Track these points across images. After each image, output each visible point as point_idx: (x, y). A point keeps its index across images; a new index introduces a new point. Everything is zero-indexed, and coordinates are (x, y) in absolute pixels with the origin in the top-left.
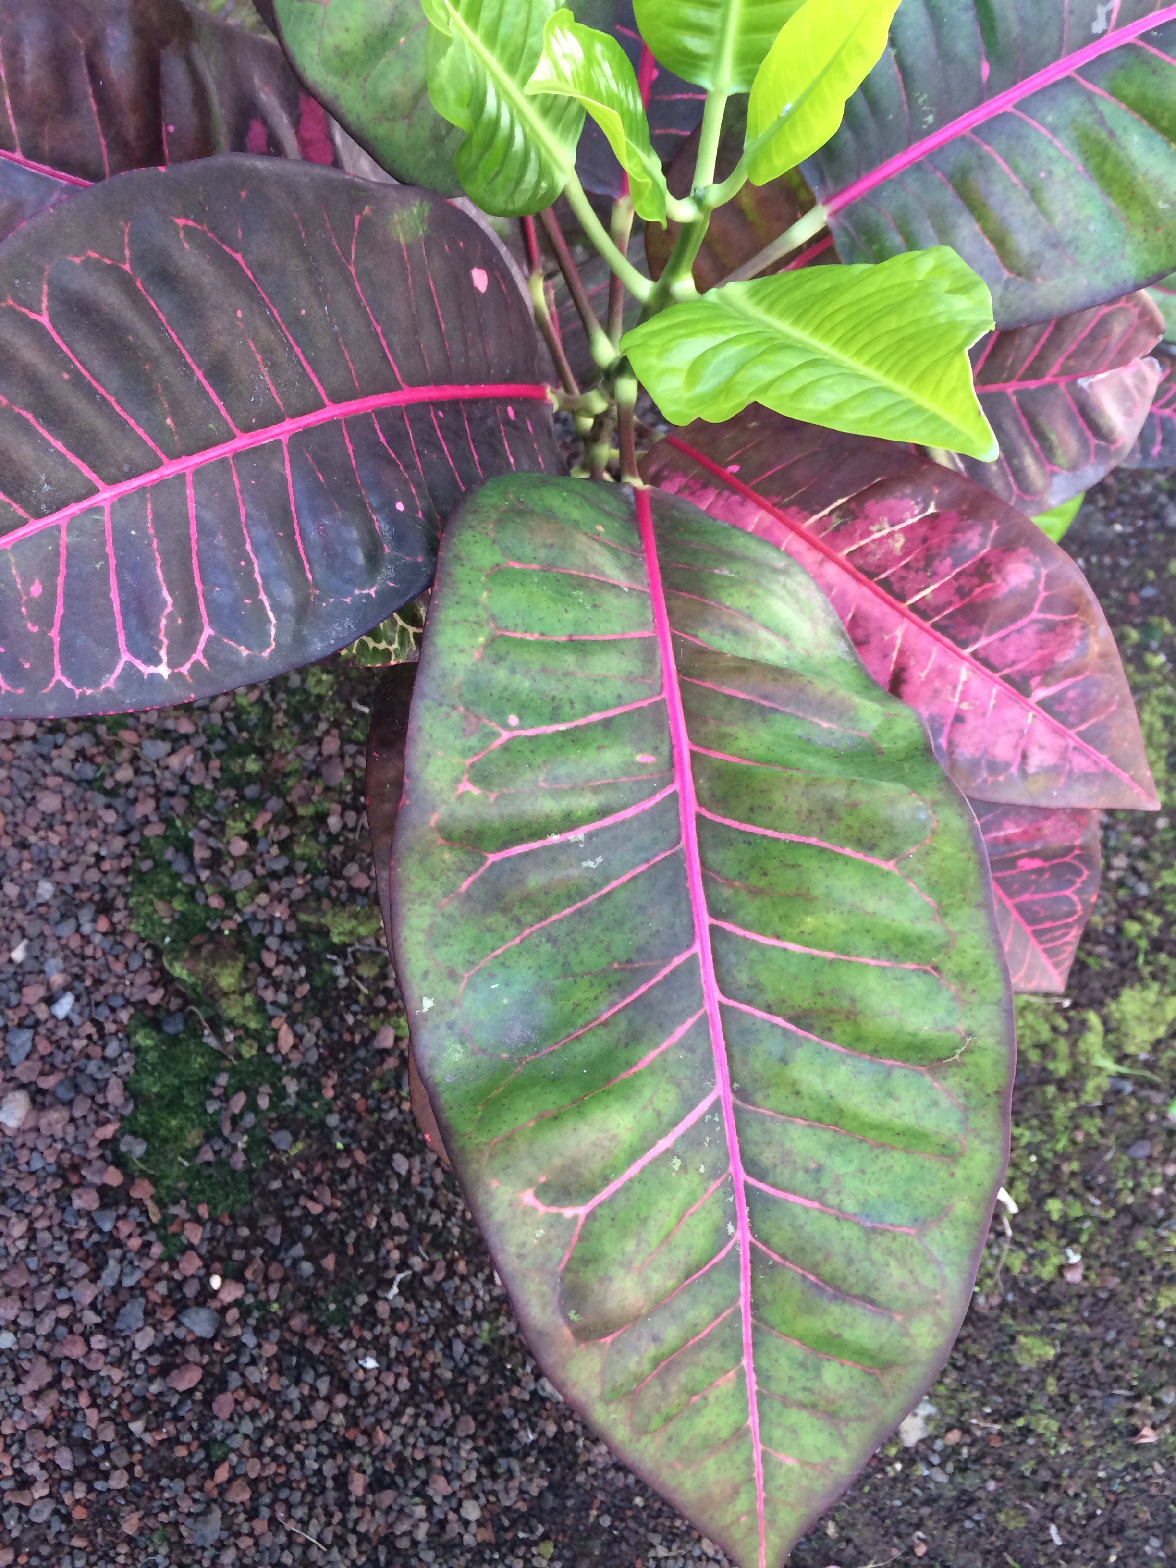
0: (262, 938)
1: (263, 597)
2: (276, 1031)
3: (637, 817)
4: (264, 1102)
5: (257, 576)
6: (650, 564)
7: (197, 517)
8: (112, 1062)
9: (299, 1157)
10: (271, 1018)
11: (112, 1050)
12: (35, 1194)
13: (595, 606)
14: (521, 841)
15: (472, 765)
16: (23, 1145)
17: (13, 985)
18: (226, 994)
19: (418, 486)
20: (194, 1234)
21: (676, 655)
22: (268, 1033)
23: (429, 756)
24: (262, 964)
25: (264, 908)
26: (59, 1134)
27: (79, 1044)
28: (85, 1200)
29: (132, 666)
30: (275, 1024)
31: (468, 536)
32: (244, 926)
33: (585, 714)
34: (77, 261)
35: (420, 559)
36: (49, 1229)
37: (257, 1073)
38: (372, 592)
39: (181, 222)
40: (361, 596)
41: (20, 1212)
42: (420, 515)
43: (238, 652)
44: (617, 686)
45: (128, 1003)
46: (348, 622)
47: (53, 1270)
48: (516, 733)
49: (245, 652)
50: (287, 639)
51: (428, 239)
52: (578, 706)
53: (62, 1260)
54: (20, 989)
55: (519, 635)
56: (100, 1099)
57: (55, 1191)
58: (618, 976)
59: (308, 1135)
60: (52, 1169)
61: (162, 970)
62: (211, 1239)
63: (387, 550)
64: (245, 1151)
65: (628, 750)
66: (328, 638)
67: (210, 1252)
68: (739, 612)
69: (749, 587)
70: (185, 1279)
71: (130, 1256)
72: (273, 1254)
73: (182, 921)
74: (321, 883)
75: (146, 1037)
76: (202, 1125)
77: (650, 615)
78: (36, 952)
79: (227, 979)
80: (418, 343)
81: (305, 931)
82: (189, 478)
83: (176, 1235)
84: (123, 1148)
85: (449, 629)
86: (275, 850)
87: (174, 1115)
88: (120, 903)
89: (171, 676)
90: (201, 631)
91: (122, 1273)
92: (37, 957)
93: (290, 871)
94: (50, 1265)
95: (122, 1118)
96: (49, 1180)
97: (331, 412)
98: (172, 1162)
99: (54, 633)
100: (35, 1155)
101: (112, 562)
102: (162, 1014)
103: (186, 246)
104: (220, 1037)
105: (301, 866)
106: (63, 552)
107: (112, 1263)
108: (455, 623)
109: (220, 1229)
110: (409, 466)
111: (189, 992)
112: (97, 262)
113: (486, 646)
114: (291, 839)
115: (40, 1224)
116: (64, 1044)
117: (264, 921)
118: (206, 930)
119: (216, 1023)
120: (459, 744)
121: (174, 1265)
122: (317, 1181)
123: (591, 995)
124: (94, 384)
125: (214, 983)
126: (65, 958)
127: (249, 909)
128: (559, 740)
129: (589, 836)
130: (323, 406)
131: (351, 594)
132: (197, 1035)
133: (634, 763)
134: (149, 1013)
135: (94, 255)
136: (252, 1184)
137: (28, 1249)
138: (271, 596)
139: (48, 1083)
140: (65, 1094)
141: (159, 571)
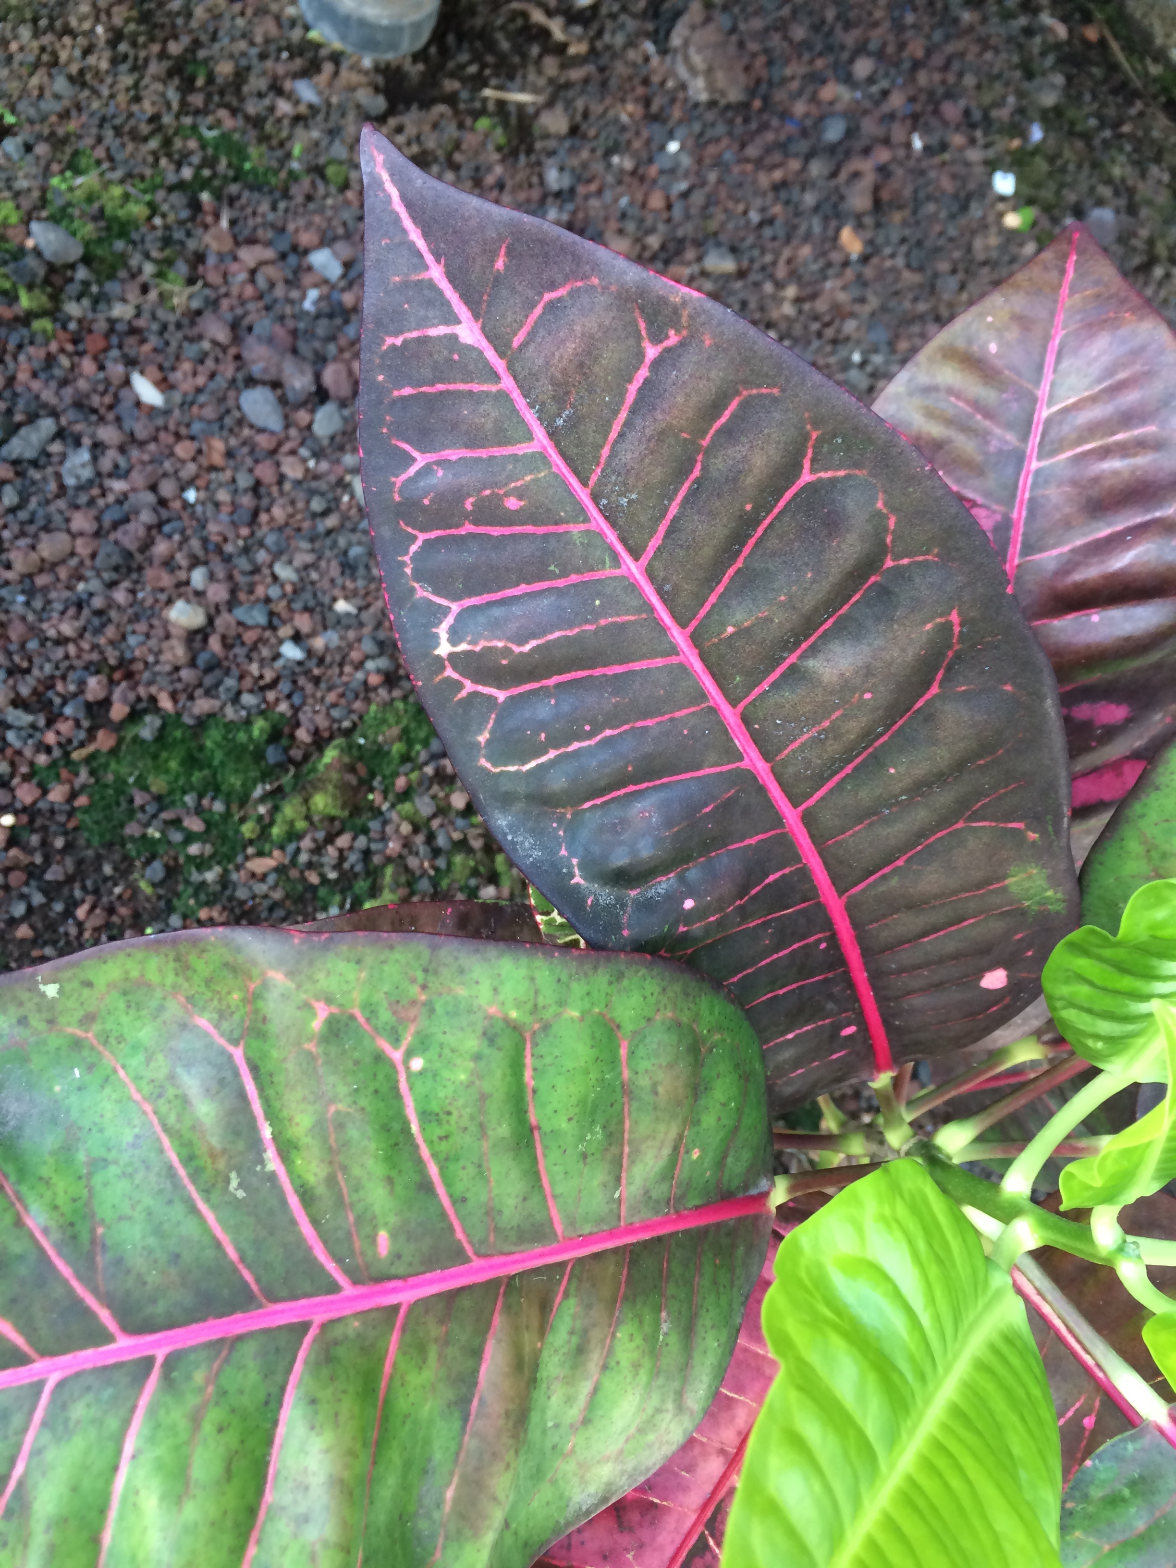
0: (365, 831)
1: (552, 754)
2: (270, 855)
3: (301, 1240)
4: (194, 849)
5: (575, 746)
6: (661, 1224)
7: (632, 672)
8: (236, 699)
9: (135, 891)
10: (282, 848)
11: (248, 699)
12: (102, 641)
13: (584, 1156)
14: (261, 1089)
15: (352, 1017)
16: (151, 626)
17: (311, 603)
18: (306, 801)
19: (720, 924)
20: (57, 794)
21: (536, 1271)
22: (267, 847)
23: (358, 962)
24: (339, 833)
25: (397, 831)
26: (163, 658)
27: (254, 668)
28: (95, 686)
29: (445, 615)
30: (276, 853)
31: (652, 986)
32: (377, 813)
33: (434, 1155)
34: (879, 505)
35: (626, 933)
36: (67, 657)
37: (224, 838)
38: (578, 879)
39: (954, 617)
40: (570, 867)
41: (84, 629)
42: (682, 929)
43: (480, 731)
44: (478, 1195)
45: (296, 709)
46: (537, 853)
47: (25, 664)
48: (401, 1068)
49: (483, 738)
50: (506, 786)
51: (1023, 913)
52: (444, 1146)
53: (36, 672)
54: (306, 609)
55: (529, 1061)
56: (199, 692)
57: (105, 660)
58: (85, 1238)
59: (160, 897)
60: (128, 655)
61: (331, 738)
62: (52, 812)
63: (633, 893)
64: (144, 836)
65: (392, 1219)
66: (514, 833)
67: (39, 811)
68: (610, 1352)
69: (647, 1363)
70: (12, 790)
71: (38, 735)
72: (33, 873)
73: (380, 752)
74: (424, 885)
75: (262, 730)
76: (171, 792)
77: (587, 1229)
78: (344, 622)
79: (321, 802)
80: (897, 911)
81: (373, 874)
82: (674, 660)
83: (58, 776)
84: (148, 719)
85: (523, 972)
86: (457, 836)
87: (182, 763)
88: (397, 693)
89: (438, 657)
90: (499, 687)
91: (20, 729)
92: (340, 622)
93: (436, 852)
94: (30, 661)
95: (179, 715)
96: (117, 653)
97: (791, 815)
98: (133, 765)
99: (469, 528)
100: (142, 638)
101: (560, 583)
102: (284, 742)
103: (929, 626)
104: (262, 800)
105: (441, 863)
106: (561, 529)
107: (29, 718)
108: (532, 979)
109: (62, 818)
110: (744, 913)
111: (309, 766)
112: (886, 530)
113: (506, 1020)
114: (470, 850)
115: (72, 649)
116: (254, 655)
117: (383, 832)
118: (372, 775)
119: (277, 795)
120: (379, 997)
121: (26, 778)
122: (111, 910)
123: (61, 1200)
124: (752, 541)
125: (316, 789)
126: (339, 648)
127: (394, 816)
128: (396, 1126)
129: (272, 1177)
130: (795, 806)
131: (572, 854)
132: (265, 776)
133: (375, 1227)
134: (287, 730)
135: (892, 523)
136: (110, 845)
137: (47, 639)
138: (552, 763)
139: (215, 644)
140: (203, 659)
141: (557, 634)
